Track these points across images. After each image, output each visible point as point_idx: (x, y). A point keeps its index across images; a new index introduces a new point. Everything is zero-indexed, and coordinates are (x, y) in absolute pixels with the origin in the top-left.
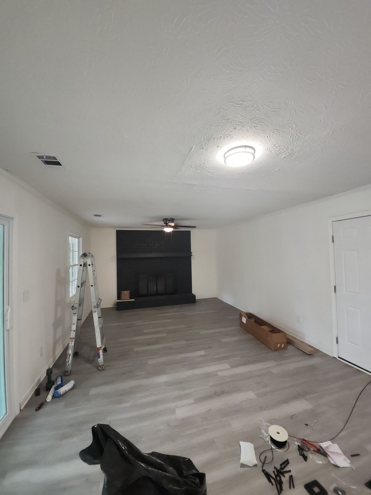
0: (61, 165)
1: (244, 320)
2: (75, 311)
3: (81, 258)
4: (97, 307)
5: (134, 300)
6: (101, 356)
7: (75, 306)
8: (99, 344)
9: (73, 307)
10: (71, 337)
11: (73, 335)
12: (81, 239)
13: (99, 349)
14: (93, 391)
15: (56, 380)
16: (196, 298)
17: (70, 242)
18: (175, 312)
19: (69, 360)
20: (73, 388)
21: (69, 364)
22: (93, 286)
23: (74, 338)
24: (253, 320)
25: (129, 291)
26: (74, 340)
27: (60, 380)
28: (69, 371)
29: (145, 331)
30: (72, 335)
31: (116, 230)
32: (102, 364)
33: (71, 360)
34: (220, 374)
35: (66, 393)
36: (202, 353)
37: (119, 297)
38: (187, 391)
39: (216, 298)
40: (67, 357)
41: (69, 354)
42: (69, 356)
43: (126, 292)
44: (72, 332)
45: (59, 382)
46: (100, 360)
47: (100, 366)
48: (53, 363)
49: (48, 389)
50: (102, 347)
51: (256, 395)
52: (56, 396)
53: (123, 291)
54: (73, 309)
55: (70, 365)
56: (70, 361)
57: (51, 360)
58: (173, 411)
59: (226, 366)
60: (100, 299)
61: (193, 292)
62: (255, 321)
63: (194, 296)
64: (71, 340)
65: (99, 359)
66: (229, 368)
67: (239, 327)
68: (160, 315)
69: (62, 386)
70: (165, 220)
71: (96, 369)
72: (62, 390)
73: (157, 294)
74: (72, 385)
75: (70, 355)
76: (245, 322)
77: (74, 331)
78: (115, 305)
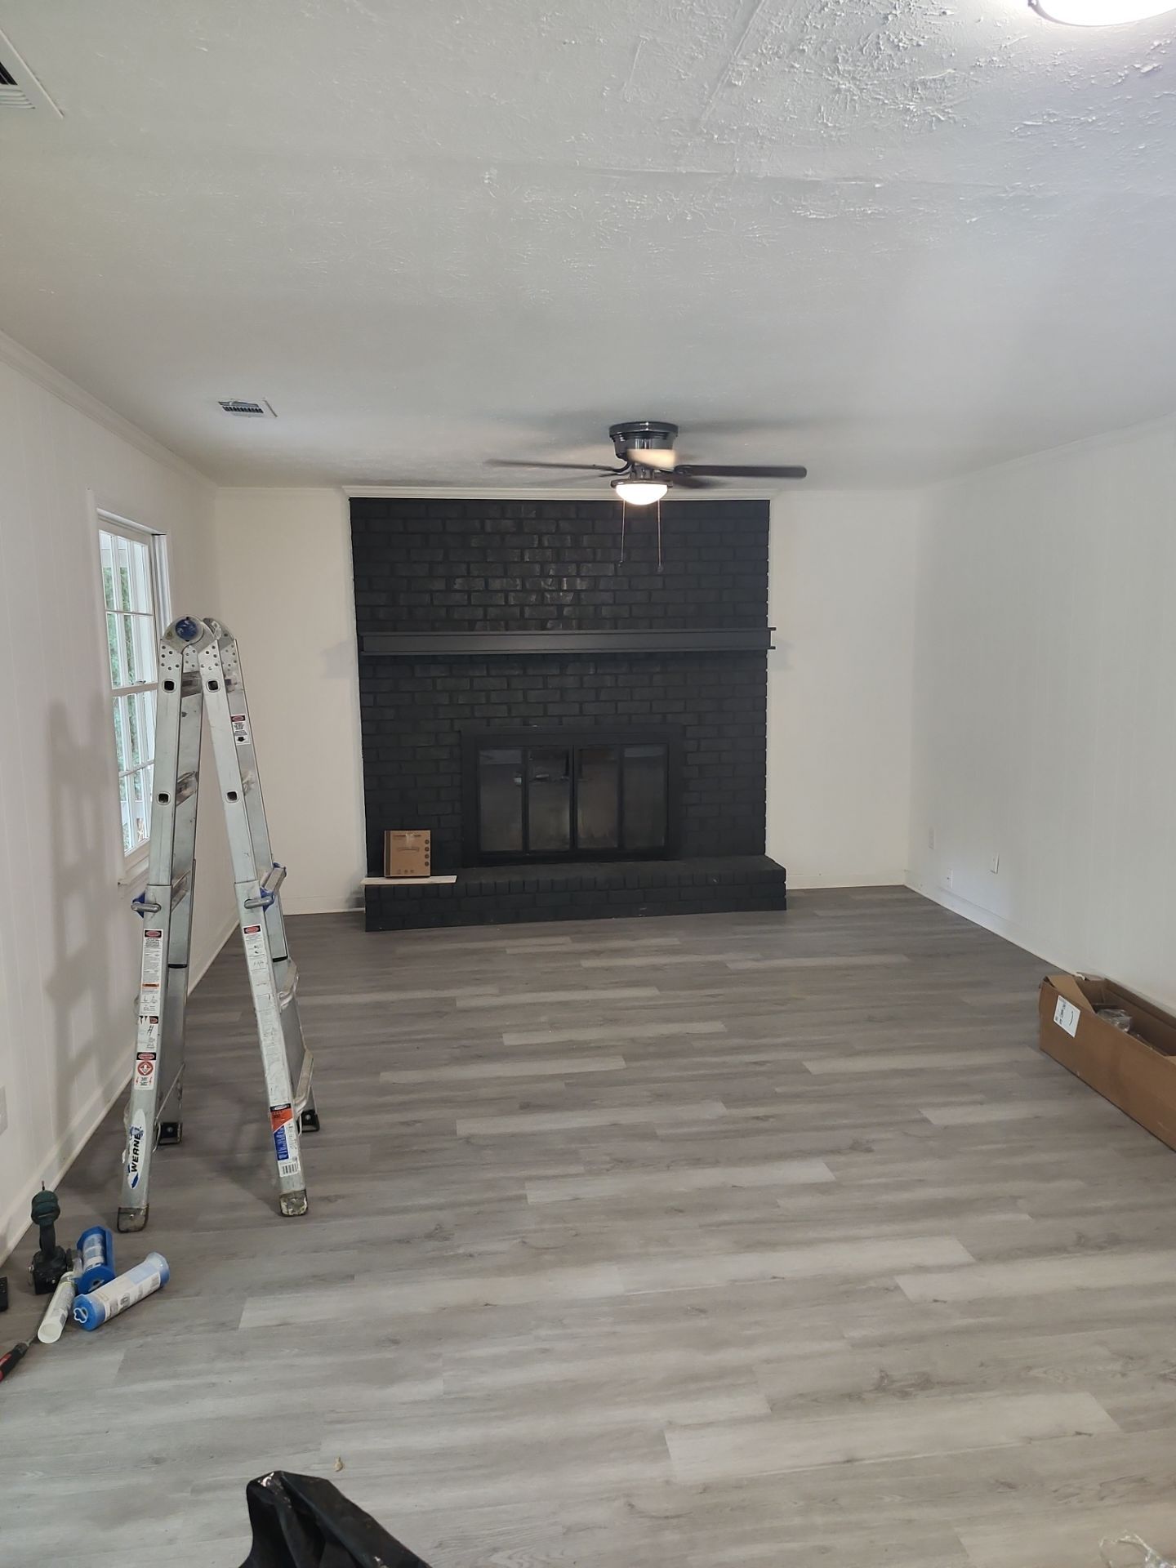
0: (12, 82)
1: (1068, 1017)
2: (153, 922)
3: (169, 649)
4: (265, 907)
5: (452, 879)
6: (293, 1151)
7: (149, 897)
8: (278, 1092)
9: (142, 899)
10: (142, 1049)
11: (151, 1040)
12: (163, 543)
13: (279, 1115)
14: (256, 1314)
15: (80, 1246)
16: (790, 885)
17: (109, 563)
18: (673, 951)
19: (136, 1160)
20: (162, 1289)
21: (136, 1178)
22: (240, 795)
23: (155, 1054)
24: (1120, 1021)
25: (426, 834)
26: (153, 1062)
27: (98, 1247)
28: (139, 1210)
29: (510, 1040)
30: (143, 1037)
31: (351, 499)
32: (299, 1187)
33: (145, 1161)
34: (912, 1287)
35: (129, 1309)
36: (817, 1171)
37: (376, 862)
38: (730, 1356)
39: (903, 889)
40: (124, 1146)
41: (135, 1132)
42: (134, 1139)
43: (410, 837)
44: (146, 1023)
45: (94, 1260)
46: (286, 1169)
47: (286, 1197)
48: (61, 1168)
49: (45, 1287)
50: (296, 1105)
51: (1114, 1413)
52: (83, 1320)
53: (393, 833)
54: (141, 913)
55: (143, 1184)
56: (140, 1165)
57: (53, 1153)
58: (655, 1445)
59: (950, 1250)
60: (276, 866)
61: (771, 852)
62: (1134, 1029)
63: (779, 874)
64: (141, 1066)
65: (281, 1164)
66: (969, 1265)
67: (1032, 1055)
68: (587, 963)
69: (109, 1278)
70: (624, 435)
71: (266, 1211)
72: (109, 1297)
73: (573, 853)
74: (157, 1275)
75: (138, 1137)
76: (1072, 1030)
77: (154, 1019)
78: (358, 903)
